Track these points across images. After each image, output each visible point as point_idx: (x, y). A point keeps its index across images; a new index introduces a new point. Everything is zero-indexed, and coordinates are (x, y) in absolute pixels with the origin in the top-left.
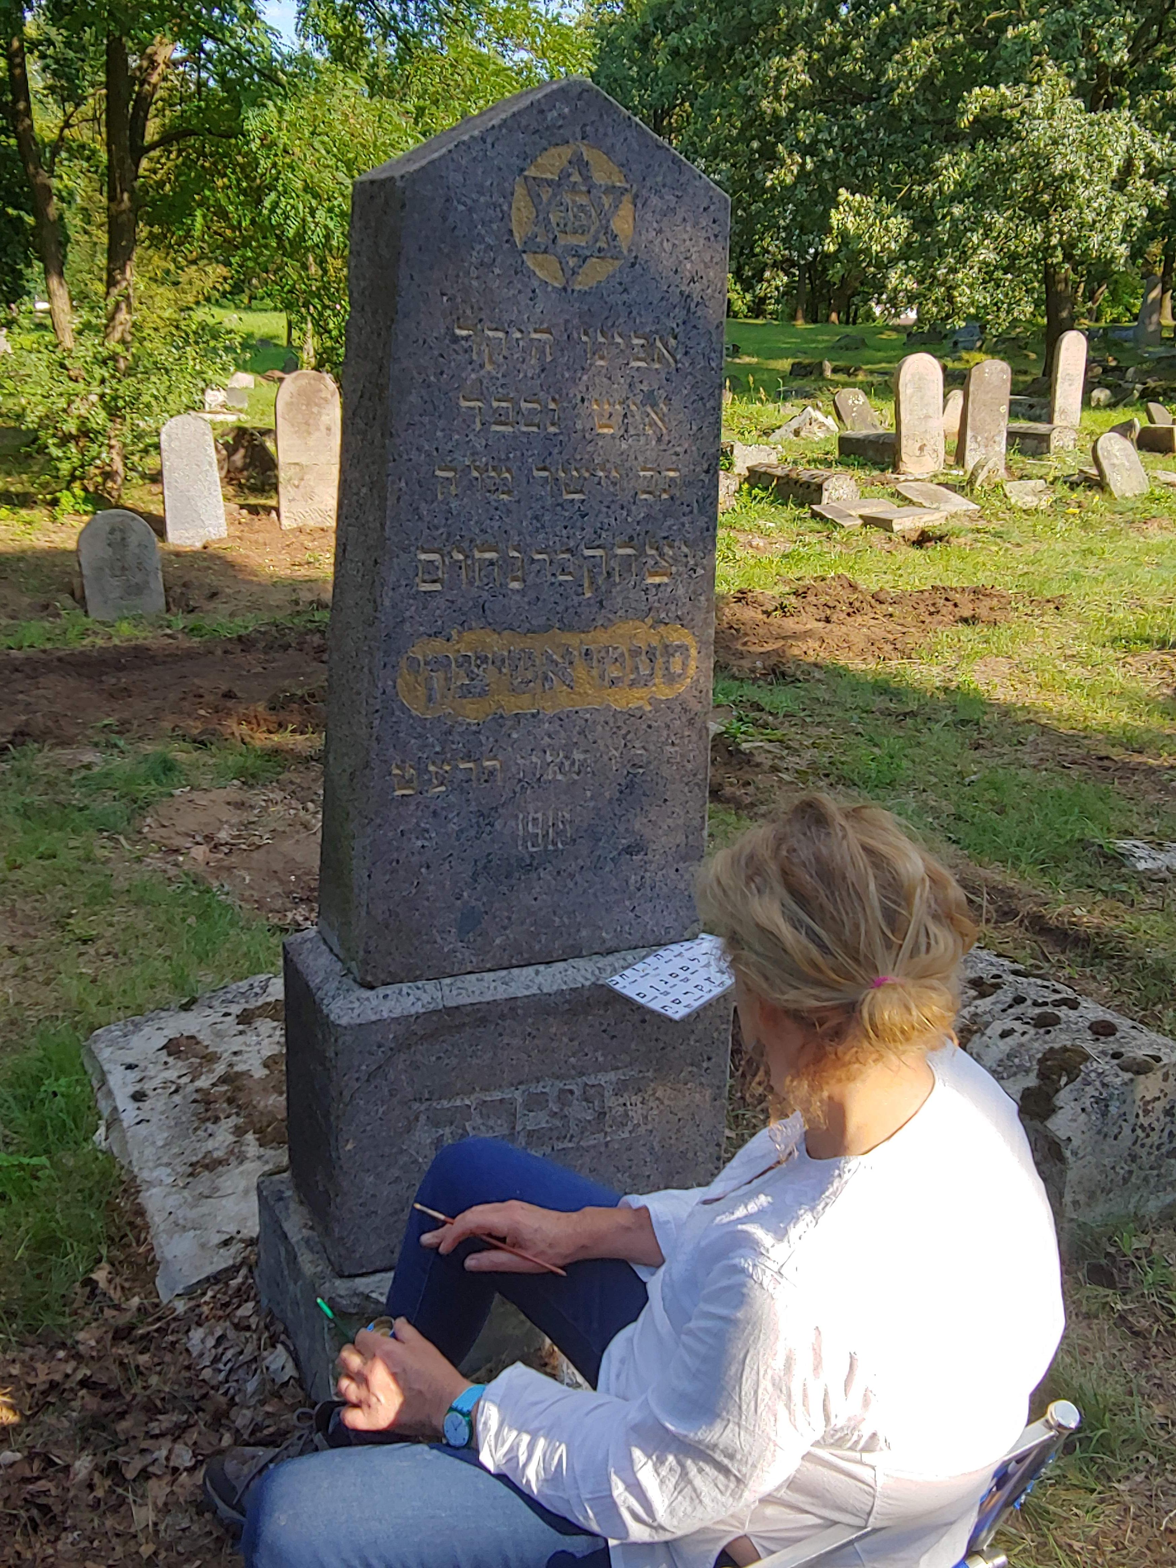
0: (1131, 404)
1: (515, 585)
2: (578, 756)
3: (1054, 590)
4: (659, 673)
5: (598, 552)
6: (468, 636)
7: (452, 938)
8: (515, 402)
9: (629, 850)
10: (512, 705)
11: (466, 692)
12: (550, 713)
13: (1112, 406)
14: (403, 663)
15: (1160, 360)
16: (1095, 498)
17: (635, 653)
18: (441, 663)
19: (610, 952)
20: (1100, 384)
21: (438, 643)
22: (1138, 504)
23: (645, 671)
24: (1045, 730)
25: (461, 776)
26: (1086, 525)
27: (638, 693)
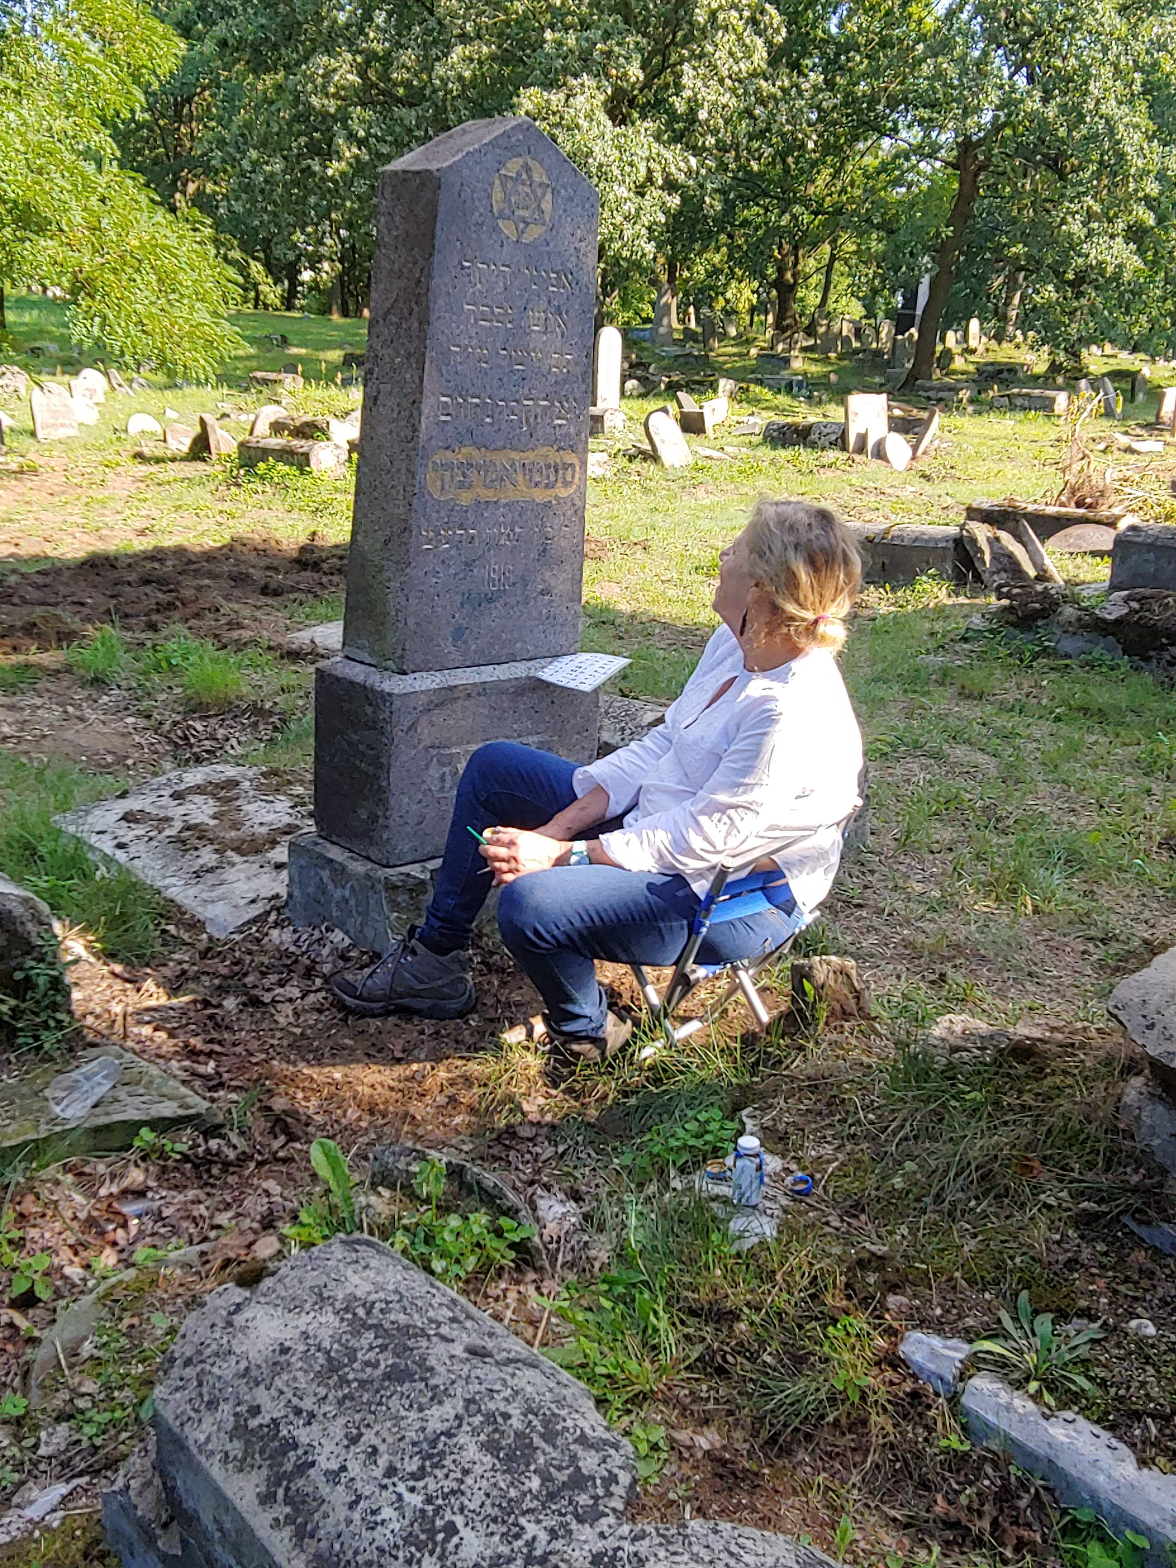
0: (658, 395)
1: (488, 420)
2: (517, 530)
3: (638, 535)
4: (560, 480)
5: (530, 403)
6: (464, 450)
7: (449, 643)
8: (490, 307)
9: (542, 593)
10: (487, 495)
11: (461, 485)
12: (503, 501)
13: (643, 396)
14: (430, 465)
15: (677, 357)
16: (650, 468)
17: (548, 467)
18: (448, 466)
19: (531, 659)
20: (631, 377)
21: (449, 453)
22: (686, 473)
23: (552, 479)
24: (665, 626)
25: (457, 538)
26: (646, 491)
27: (549, 492)
